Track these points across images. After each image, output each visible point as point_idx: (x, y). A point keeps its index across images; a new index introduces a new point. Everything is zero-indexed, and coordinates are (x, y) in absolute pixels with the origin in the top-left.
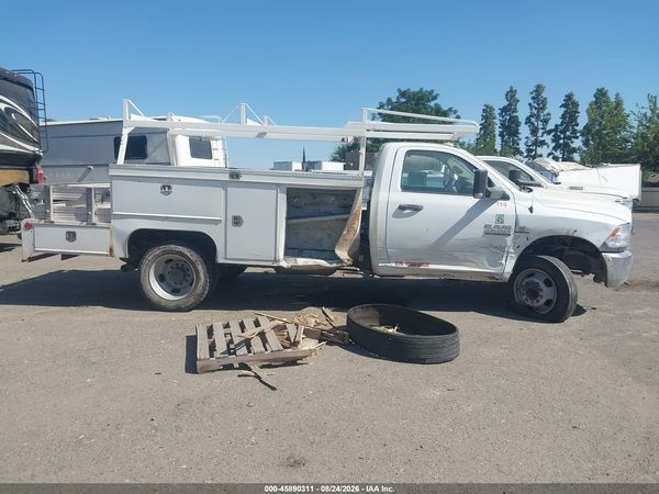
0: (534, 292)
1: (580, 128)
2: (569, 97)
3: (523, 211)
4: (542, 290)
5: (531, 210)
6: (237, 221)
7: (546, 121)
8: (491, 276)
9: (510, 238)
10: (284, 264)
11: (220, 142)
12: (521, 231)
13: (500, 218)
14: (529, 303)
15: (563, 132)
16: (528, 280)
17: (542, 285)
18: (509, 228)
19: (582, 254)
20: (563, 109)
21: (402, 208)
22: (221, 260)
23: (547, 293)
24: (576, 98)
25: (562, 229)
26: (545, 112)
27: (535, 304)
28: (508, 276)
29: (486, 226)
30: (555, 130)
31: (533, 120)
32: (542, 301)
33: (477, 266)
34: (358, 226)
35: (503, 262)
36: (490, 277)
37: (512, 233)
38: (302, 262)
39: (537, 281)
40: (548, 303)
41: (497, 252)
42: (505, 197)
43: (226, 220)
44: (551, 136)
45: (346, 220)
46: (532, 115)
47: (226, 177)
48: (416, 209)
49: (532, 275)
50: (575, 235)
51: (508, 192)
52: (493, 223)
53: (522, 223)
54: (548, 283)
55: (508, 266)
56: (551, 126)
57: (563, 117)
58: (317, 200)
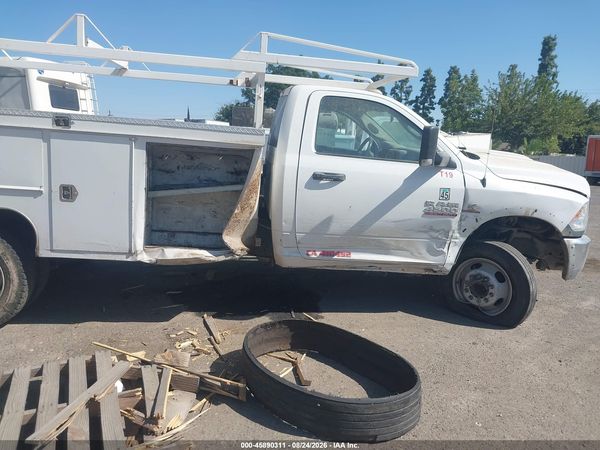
0: (481, 289)
1: (436, 100)
2: (428, 72)
3: (474, 183)
4: (492, 287)
5: (483, 182)
6: (68, 193)
7: (408, 93)
8: (428, 267)
9: (458, 218)
10: (145, 257)
11: (89, 92)
12: (470, 209)
13: (445, 193)
14: (474, 301)
15: (423, 103)
16: (473, 272)
17: (493, 280)
18: (456, 205)
19: (529, 236)
20: (423, 83)
21: (317, 177)
22: (43, 252)
23: (498, 290)
24: (433, 74)
25: (520, 208)
26: (408, 85)
27: (483, 303)
28: (449, 268)
29: (427, 204)
30: (416, 101)
31: (397, 91)
32: (492, 300)
33: (412, 255)
34: (255, 202)
35: (445, 250)
36: (426, 270)
37: (459, 212)
38: (172, 254)
39: (486, 274)
40: (499, 302)
41: (440, 238)
42: (451, 165)
43: (50, 191)
44: (412, 107)
45: (239, 193)
46: (396, 87)
47: (48, 125)
48: (336, 179)
49: (478, 266)
50: (536, 215)
51: (454, 159)
52: (435, 200)
53: (472, 200)
54: (500, 278)
55: (451, 255)
56: (412, 97)
57: (423, 89)
58: (196, 162)
